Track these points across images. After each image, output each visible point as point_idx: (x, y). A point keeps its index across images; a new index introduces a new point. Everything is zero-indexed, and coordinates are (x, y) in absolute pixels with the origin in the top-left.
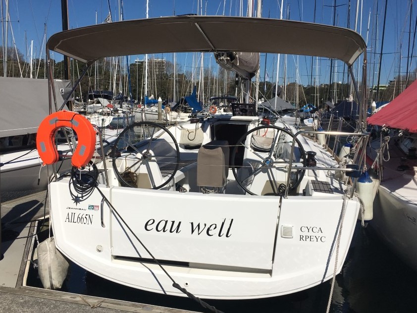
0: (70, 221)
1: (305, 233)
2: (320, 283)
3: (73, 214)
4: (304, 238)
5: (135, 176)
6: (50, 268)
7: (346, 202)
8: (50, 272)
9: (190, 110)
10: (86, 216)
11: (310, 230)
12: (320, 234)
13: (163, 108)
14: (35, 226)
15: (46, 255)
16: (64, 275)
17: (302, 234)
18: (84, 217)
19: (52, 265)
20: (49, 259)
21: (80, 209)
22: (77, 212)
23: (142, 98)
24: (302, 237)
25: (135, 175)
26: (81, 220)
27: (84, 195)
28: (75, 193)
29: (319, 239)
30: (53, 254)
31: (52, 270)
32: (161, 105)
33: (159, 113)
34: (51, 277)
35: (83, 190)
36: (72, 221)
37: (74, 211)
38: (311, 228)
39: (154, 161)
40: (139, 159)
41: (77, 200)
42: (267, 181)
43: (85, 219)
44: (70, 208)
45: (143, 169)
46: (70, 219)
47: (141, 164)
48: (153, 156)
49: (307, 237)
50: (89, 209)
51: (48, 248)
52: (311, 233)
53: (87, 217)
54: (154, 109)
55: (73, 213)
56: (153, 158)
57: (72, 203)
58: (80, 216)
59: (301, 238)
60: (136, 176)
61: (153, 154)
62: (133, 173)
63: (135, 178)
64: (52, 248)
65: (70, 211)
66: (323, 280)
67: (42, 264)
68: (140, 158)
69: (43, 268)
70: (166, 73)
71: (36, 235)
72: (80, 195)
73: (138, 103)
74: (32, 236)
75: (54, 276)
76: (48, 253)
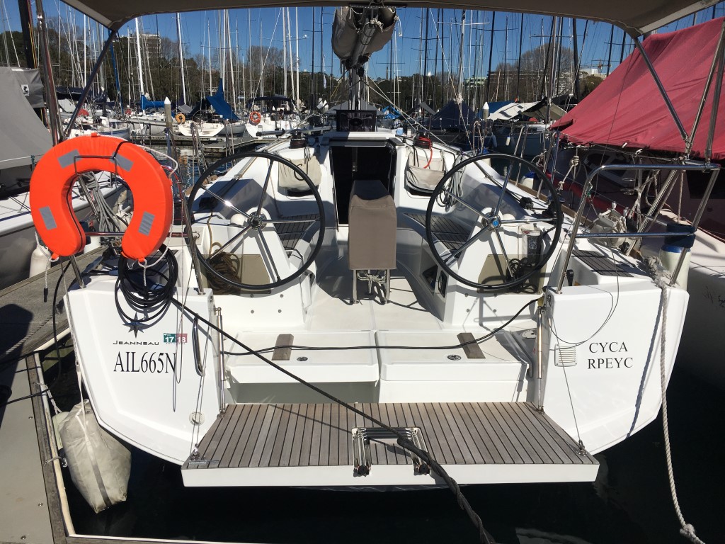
0: (125, 369)
1: (598, 354)
2: (624, 438)
3: (131, 355)
4: (596, 364)
5: (233, 260)
6: (96, 468)
7: (668, 293)
8: (99, 477)
9: (216, 118)
10: (161, 357)
11: (607, 348)
12: (623, 354)
13: (174, 115)
14: (36, 368)
15: (84, 443)
16: (127, 472)
17: (592, 356)
18: (155, 358)
19: (99, 461)
20: (90, 449)
21: (145, 343)
22: (140, 351)
23: (130, 98)
24: (592, 362)
25: (232, 257)
26: (149, 365)
27: (150, 315)
28: (130, 312)
29: (622, 364)
30: (98, 438)
31: (101, 470)
32: (169, 111)
33: (167, 123)
34: (101, 485)
35: (147, 306)
36: (130, 369)
37: (131, 348)
38: (608, 345)
39: (270, 229)
40: (239, 226)
41: (136, 326)
42: (489, 256)
43: (159, 363)
44: (121, 343)
45: (250, 247)
46: (125, 364)
47: (245, 237)
48: (269, 221)
49: (601, 361)
50: (165, 341)
51: (84, 429)
52: (607, 354)
53: (164, 358)
54: (159, 116)
55: (131, 351)
56: (270, 225)
57: (126, 333)
58: (147, 358)
59: (591, 364)
60: (237, 261)
61: (268, 218)
62: (229, 255)
63: (234, 264)
64: (94, 428)
65: (123, 349)
66: (629, 434)
67: (78, 463)
68: (242, 224)
69: (80, 470)
70: (164, 58)
71: (49, 392)
72: (141, 316)
73: (124, 106)
74: (40, 394)
75: (107, 481)
76: (87, 438)
